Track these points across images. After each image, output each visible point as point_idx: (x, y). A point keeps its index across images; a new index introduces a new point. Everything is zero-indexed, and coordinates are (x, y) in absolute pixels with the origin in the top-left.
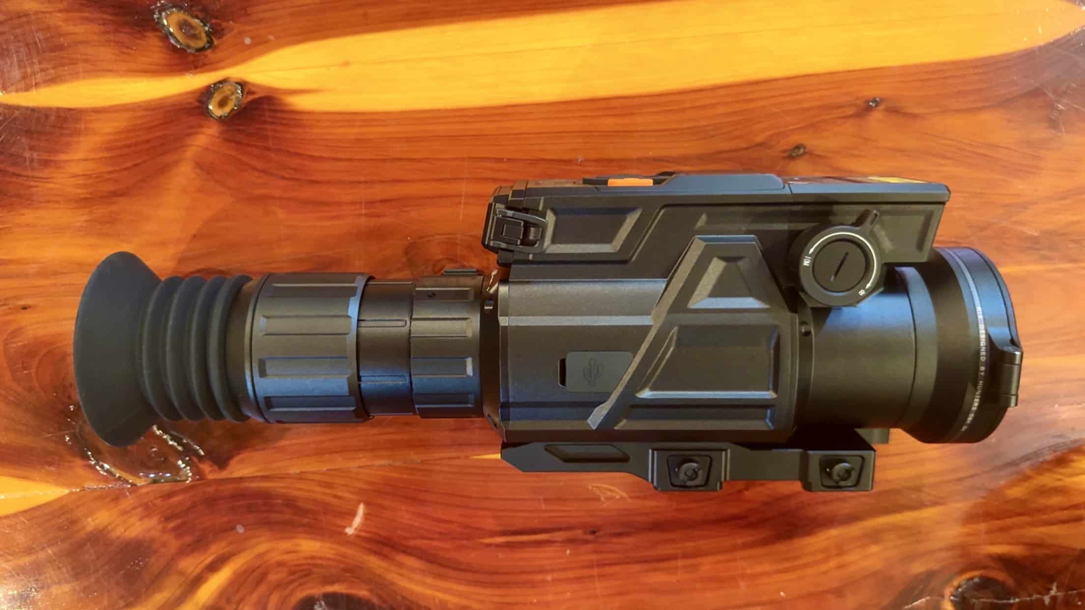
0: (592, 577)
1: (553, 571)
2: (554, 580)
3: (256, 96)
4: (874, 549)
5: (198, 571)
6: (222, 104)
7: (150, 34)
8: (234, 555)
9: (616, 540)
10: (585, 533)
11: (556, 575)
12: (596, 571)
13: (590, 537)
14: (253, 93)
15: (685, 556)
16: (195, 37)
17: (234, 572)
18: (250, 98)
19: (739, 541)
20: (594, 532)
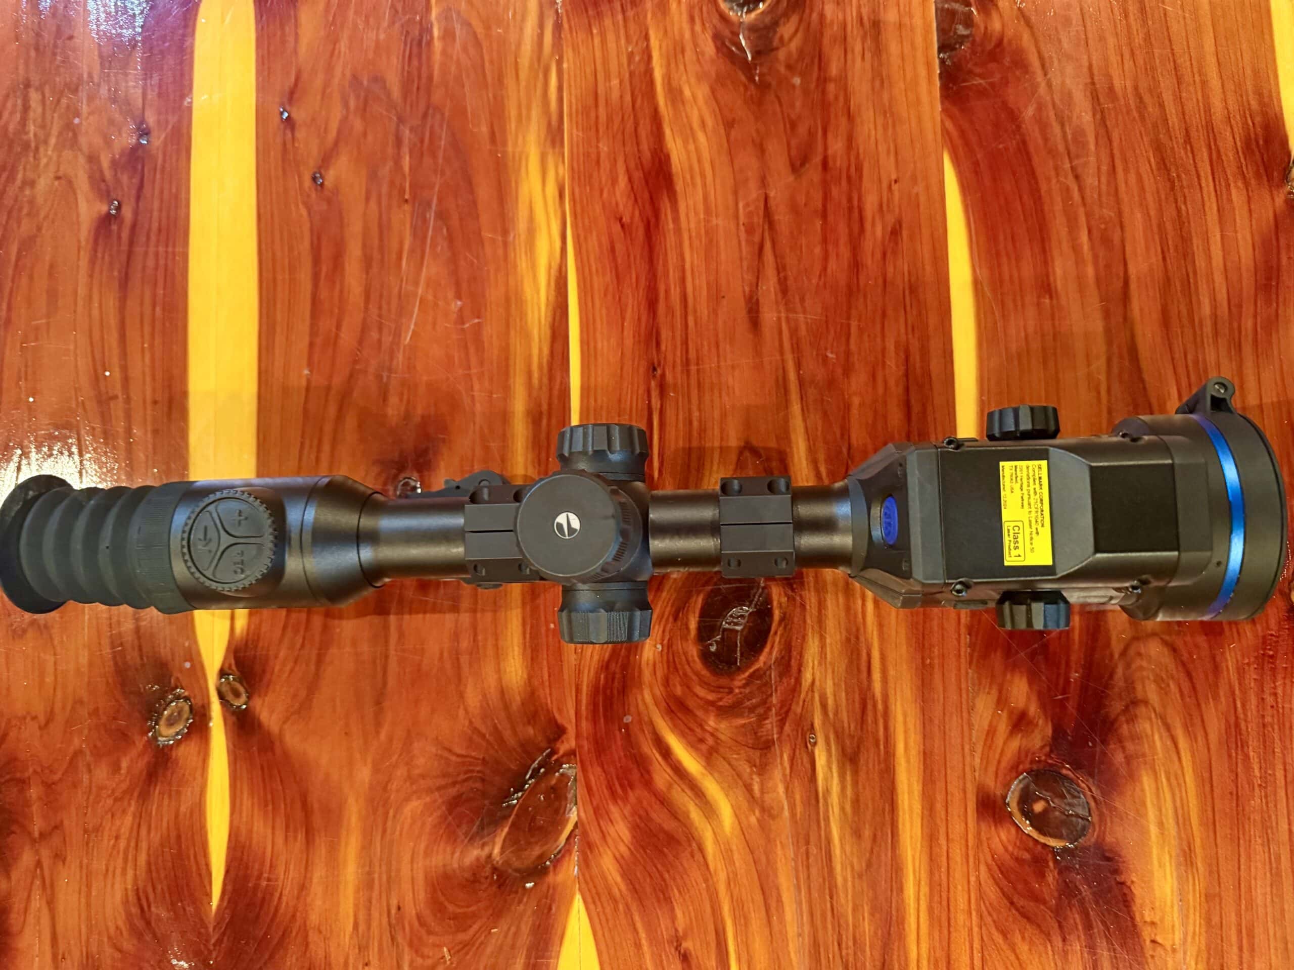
0: (698, 371)
1: (690, 410)
2: (700, 410)
3: (233, 662)
4: (687, 93)
5: (669, 770)
6: (237, 695)
7: (174, 754)
8: (654, 728)
9: (663, 347)
10: (654, 376)
11: (694, 408)
12: (693, 368)
13: (659, 372)
14: (230, 666)
15: (683, 280)
16: (180, 713)
17: (673, 732)
18: (234, 667)
19: (671, 226)
20: (655, 369)
